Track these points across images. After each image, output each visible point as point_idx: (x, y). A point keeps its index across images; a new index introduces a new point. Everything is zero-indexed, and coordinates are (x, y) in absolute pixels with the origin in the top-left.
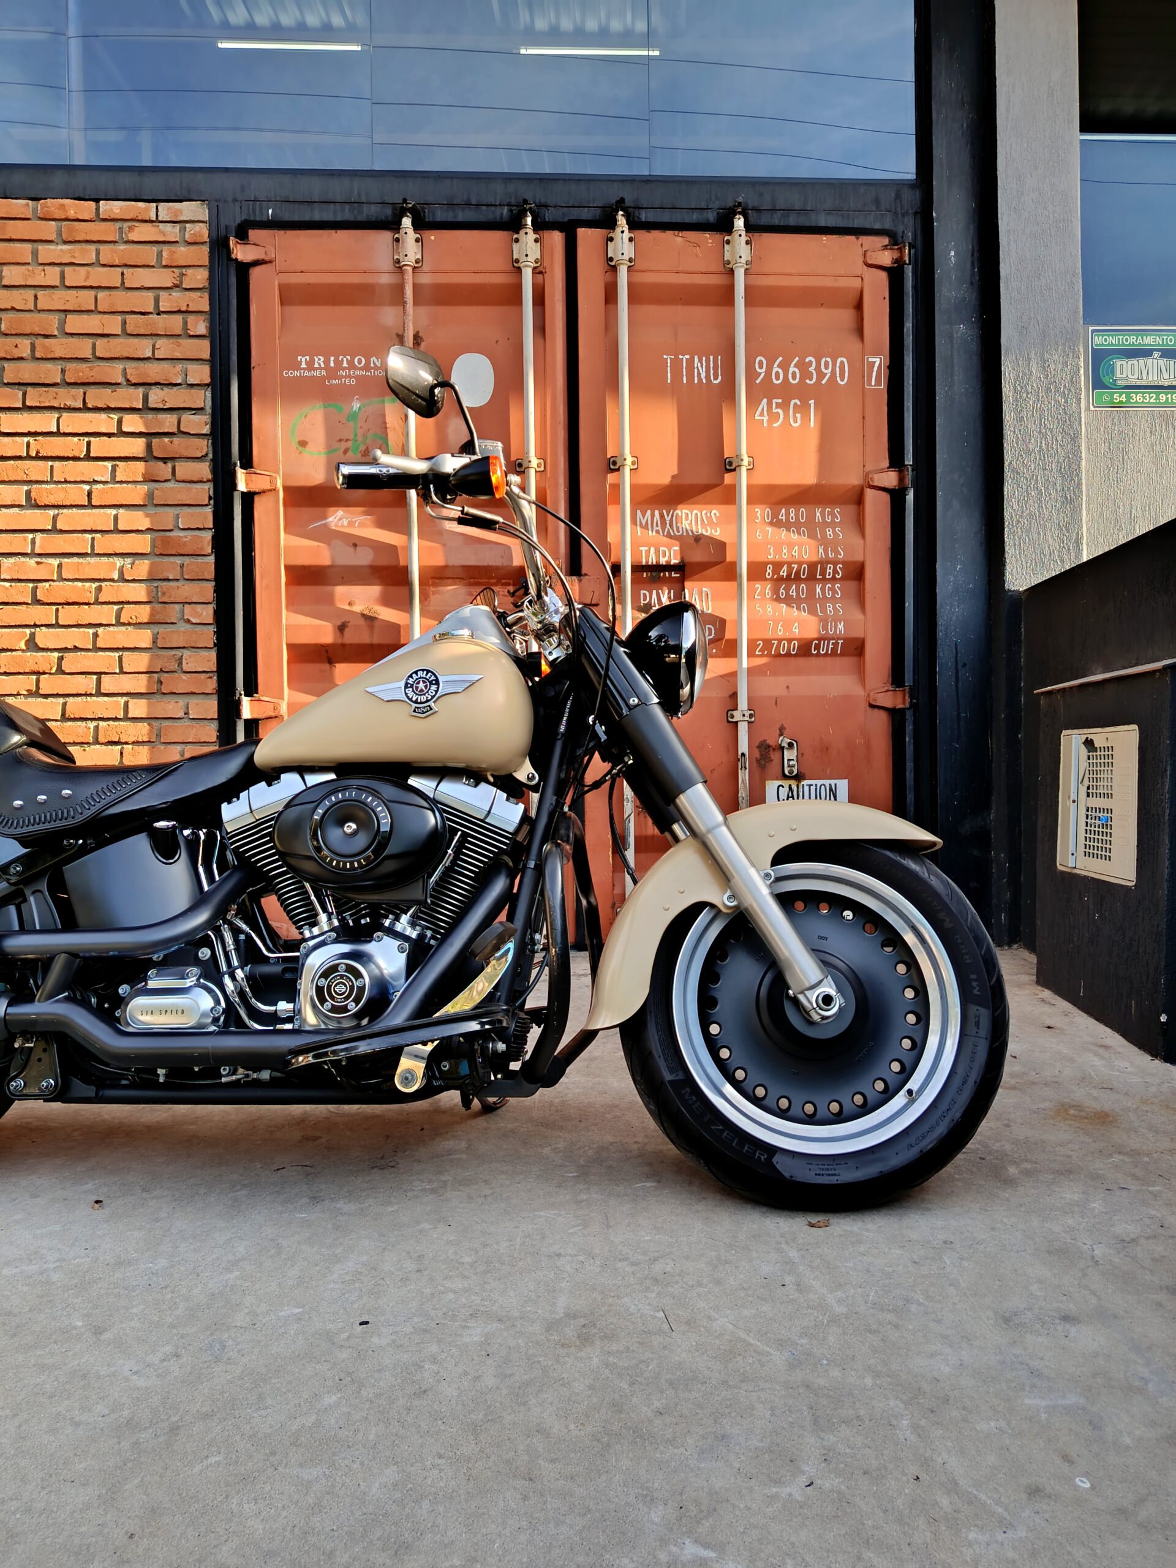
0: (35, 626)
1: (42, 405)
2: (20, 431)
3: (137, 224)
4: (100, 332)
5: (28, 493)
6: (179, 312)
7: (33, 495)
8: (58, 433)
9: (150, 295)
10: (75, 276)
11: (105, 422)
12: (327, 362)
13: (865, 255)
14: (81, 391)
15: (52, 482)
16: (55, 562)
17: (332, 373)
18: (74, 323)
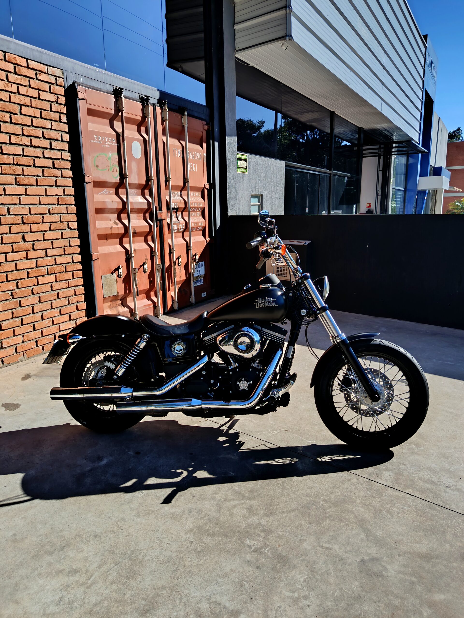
0: (24, 232)
1: (17, 143)
2: (11, 153)
3: (41, 73)
4: (33, 115)
5: (16, 179)
6: (58, 112)
7: (18, 180)
8: (23, 155)
9: (49, 103)
10: (23, 90)
11: (39, 152)
12: (102, 138)
13: (203, 126)
14: (29, 138)
15: (23, 175)
16: (27, 207)
17: (104, 143)
18: (25, 110)
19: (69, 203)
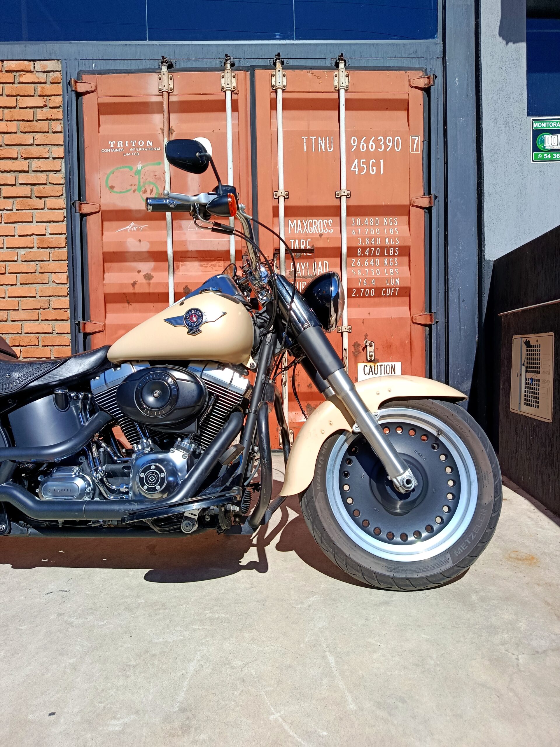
3: (24, 73)
4: (6, 131)
6: (47, 119)
9: (32, 110)
11: (9, 178)
12: (124, 144)
13: (410, 82)
17: (127, 150)
19: (55, 246)
